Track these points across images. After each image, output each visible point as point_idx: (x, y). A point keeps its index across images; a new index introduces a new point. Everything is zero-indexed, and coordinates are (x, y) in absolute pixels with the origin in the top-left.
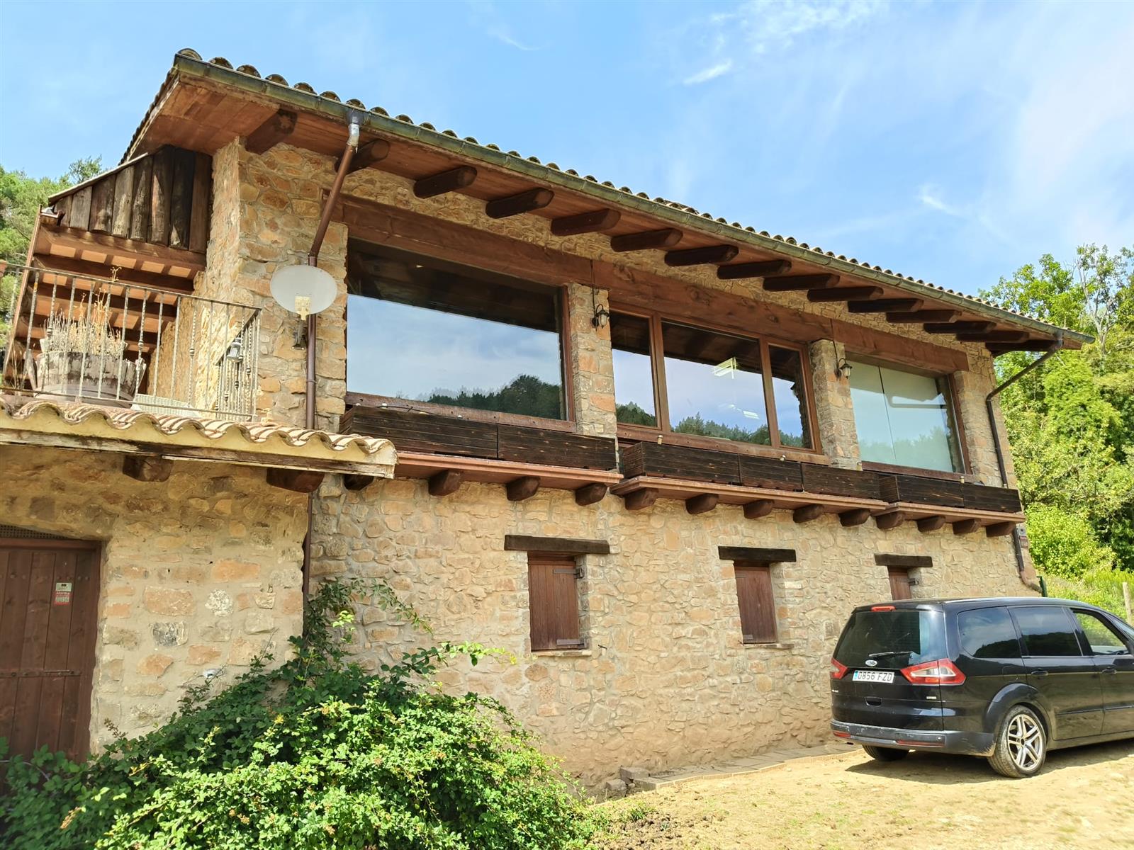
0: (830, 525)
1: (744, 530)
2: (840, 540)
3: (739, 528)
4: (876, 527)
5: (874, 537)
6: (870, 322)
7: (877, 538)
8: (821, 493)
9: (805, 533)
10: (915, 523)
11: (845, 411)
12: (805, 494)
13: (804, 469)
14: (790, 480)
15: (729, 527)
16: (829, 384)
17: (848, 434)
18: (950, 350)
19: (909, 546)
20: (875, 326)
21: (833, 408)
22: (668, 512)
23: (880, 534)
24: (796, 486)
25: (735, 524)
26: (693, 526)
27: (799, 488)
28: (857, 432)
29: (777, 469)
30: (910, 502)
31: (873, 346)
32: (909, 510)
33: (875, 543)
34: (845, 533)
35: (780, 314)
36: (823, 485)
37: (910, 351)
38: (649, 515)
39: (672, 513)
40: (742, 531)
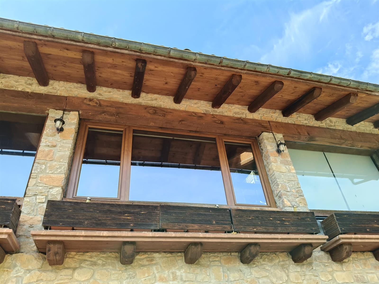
0: (282, 263)
1: (184, 274)
2: (292, 276)
3: (178, 273)
4: (330, 261)
5: (330, 269)
6: (302, 121)
7: (333, 270)
8: (256, 233)
9: (254, 273)
10: (371, 254)
11: (289, 174)
12: (234, 235)
13: (233, 214)
14: (217, 223)
15: (166, 273)
16: (272, 158)
17: (293, 190)
18: (372, 134)
19: (370, 275)
20: (306, 124)
21: (277, 174)
22: (99, 265)
23: (335, 266)
24: (225, 228)
25: (173, 270)
26: (126, 275)
27: (229, 229)
28: (302, 189)
29: (202, 215)
30: (355, 234)
31: (306, 134)
32: (353, 241)
33: (332, 275)
34: (298, 269)
35: (224, 120)
36: (255, 225)
37: (339, 136)
38: (74, 269)
39: (103, 265)
40: (181, 276)
